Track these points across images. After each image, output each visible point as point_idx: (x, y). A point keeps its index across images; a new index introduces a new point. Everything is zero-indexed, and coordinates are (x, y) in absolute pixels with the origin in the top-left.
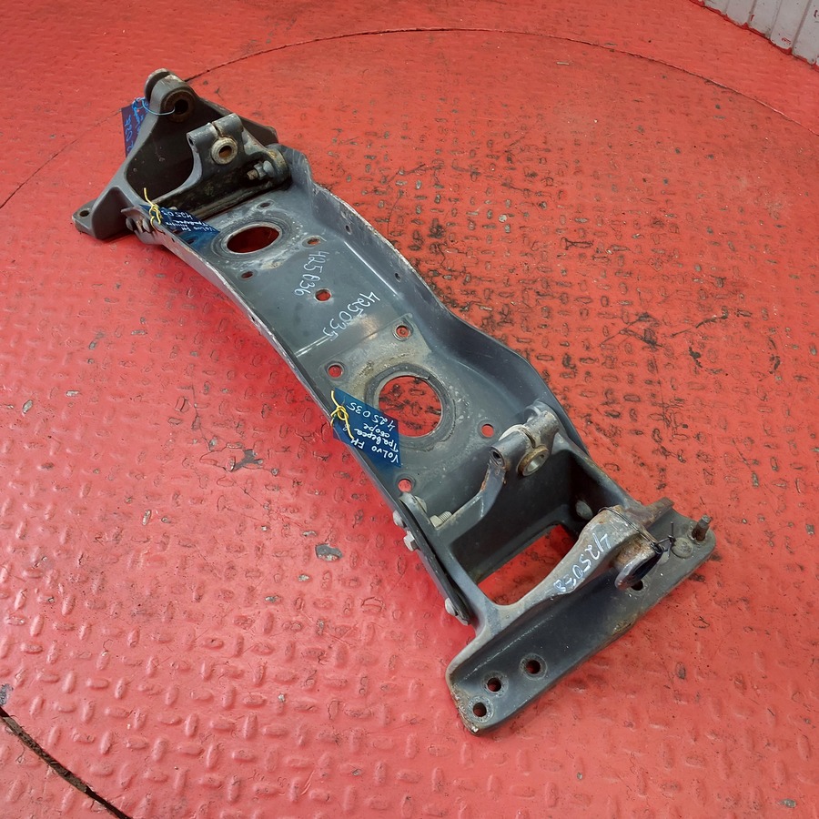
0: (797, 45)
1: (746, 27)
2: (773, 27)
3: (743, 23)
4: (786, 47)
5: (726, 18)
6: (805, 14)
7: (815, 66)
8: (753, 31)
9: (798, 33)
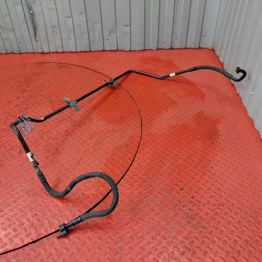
0: (21, 51)
1: (7, 53)
2: (13, 50)
6: (18, 44)
7: (28, 53)
8: (9, 53)
9: (19, 48)
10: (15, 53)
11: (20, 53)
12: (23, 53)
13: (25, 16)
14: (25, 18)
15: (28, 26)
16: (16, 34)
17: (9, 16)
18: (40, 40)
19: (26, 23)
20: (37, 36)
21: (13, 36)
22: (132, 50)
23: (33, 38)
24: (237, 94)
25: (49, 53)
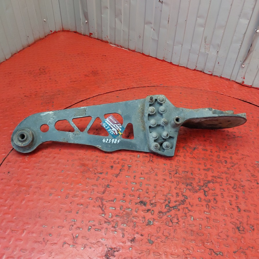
0: (214, 72)
1: (195, 70)
2: (204, 69)
3: (194, 69)
4: (210, 73)
5: (187, 68)
6: (215, 64)
7: (221, 77)
8: (197, 71)
9: (214, 69)
10: (205, 73)
11: (211, 75)
12: (215, 76)
13: (245, 33)
14: (244, 37)
15: (241, 47)
16: (219, 53)
17: (224, 28)
18: (248, 68)
19: (241, 42)
20: (247, 62)
21: (214, 53)
23: (239, 63)
25: (251, 87)
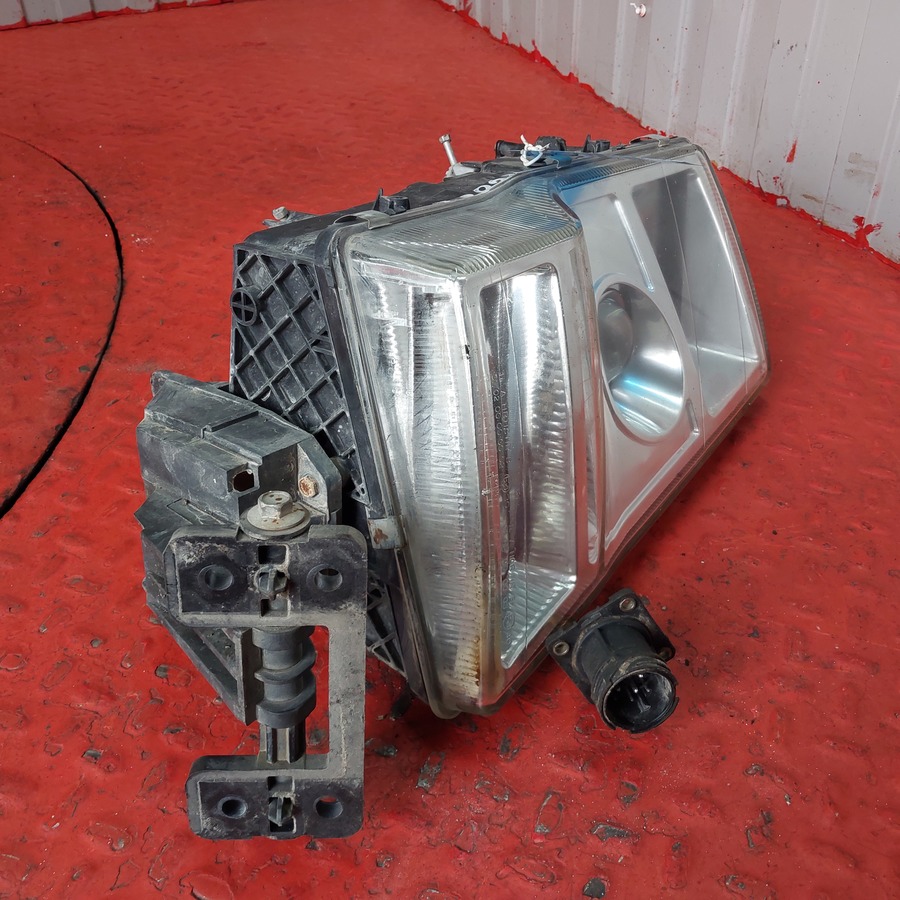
22: (33, 18)
24: (563, 78)
